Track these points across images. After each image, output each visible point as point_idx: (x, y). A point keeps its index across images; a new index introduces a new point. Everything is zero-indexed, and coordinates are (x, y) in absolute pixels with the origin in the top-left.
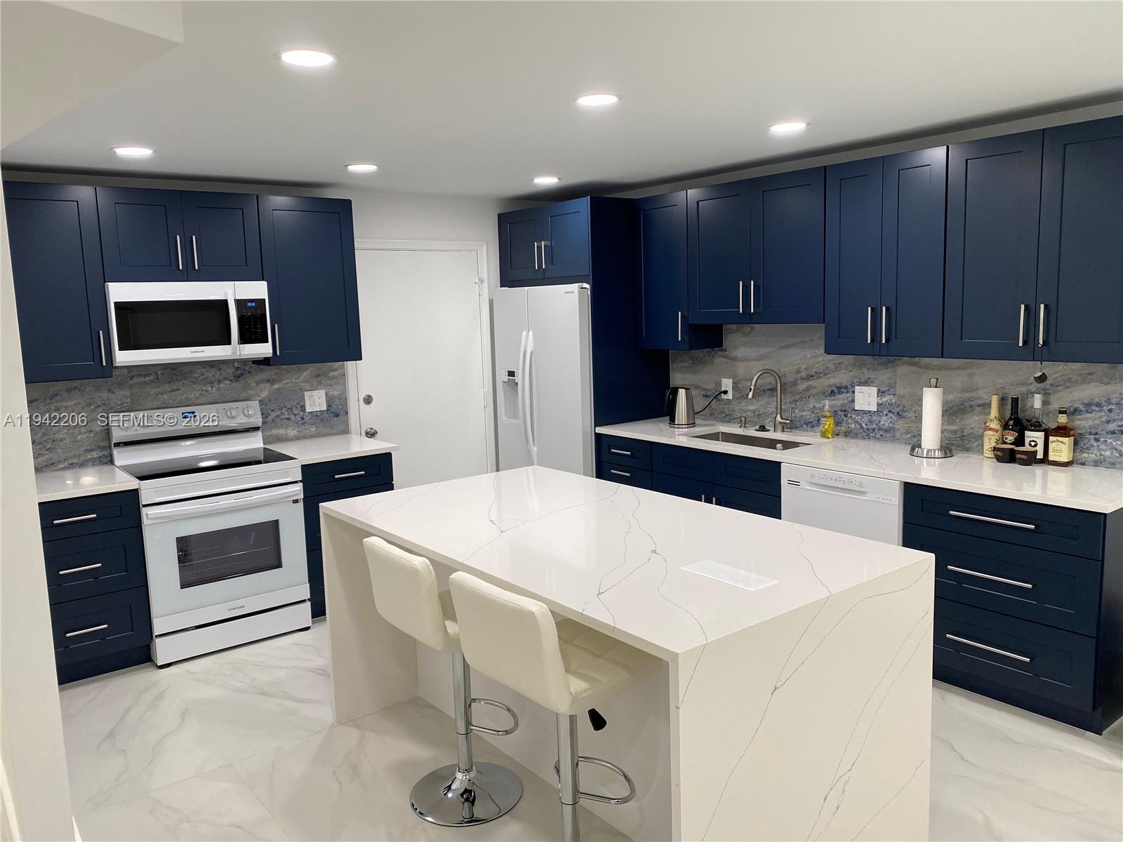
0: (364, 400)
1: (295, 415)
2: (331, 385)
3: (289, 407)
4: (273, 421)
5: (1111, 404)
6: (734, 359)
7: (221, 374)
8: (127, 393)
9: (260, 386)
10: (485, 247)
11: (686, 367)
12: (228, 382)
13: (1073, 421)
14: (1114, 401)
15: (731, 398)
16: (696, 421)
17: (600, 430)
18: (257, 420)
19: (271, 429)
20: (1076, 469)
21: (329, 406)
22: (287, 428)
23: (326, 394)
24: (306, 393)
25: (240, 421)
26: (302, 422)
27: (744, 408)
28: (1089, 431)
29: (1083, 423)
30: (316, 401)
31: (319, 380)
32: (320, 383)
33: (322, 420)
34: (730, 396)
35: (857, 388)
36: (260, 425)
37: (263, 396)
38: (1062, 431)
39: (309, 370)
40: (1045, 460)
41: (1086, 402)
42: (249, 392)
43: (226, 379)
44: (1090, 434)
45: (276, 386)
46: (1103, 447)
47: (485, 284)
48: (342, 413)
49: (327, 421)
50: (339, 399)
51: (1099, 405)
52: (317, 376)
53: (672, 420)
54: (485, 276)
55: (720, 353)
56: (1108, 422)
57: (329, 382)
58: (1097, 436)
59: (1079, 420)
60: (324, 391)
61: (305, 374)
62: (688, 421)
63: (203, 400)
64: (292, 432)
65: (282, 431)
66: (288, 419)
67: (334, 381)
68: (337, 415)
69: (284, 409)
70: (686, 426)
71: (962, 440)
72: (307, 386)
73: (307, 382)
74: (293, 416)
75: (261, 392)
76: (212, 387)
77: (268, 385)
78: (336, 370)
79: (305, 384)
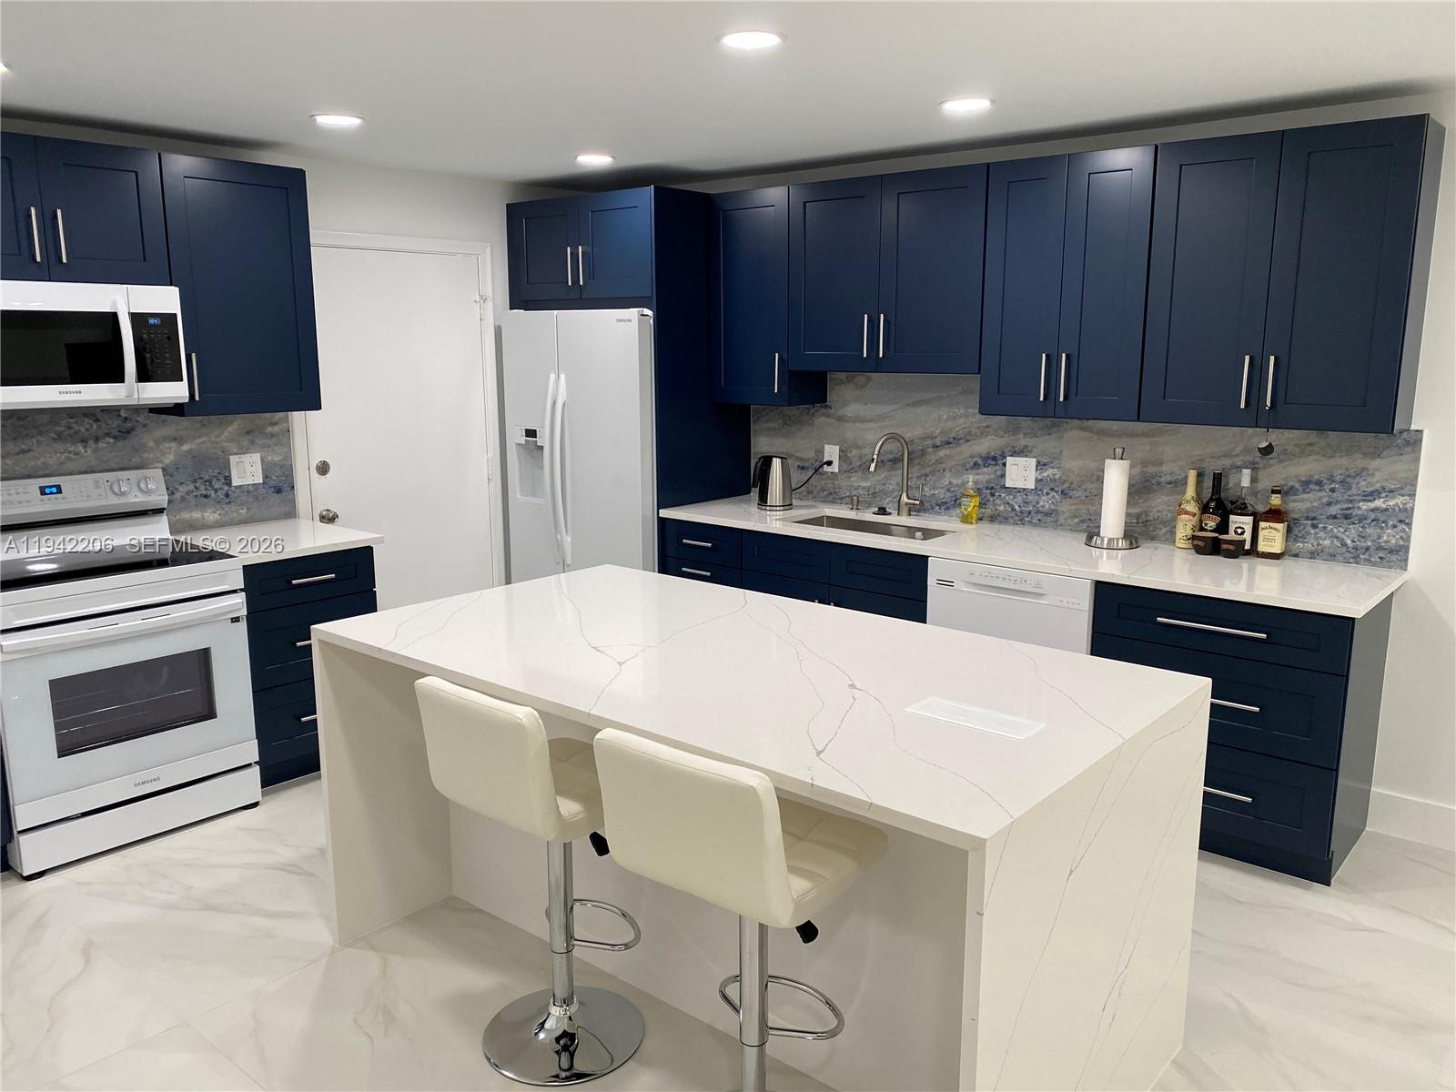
0: (318, 468)
1: (216, 491)
2: (269, 446)
3: (207, 477)
4: (183, 499)
5: (1333, 481)
6: (841, 419)
7: (99, 427)
9: (162, 447)
10: (488, 250)
11: (774, 429)
12: (112, 440)
13: (1287, 504)
14: (1338, 478)
15: (837, 471)
16: (794, 502)
17: (665, 513)
18: (161, 499)
19: (179, 511)
20: (1288, 562)
21: (266, 477)
22: (203, 508)
23: (262, 460)
24: (231, 457)
25: (136, 499)
26: (227, 501)
27: (855, 484)
28: (1305, 515)
29: (1297, 506)
30: (247, 470)
31: (251, 439)
32: (253, 442)
33: (256, 498)
34: (835, 468)
35: (1010, 460)
36: (165, 506)
37: (167, 461)
38: (1275, 515)
39: (236, 424)
40: (1253, 552)
41: (1303, 479)
42: (146, 455)
43: (107, 435)
44: (1307, 519)
45: (186, 447)
46: (1322, 534)
47: (490, 304)
48: (286, 488)
49: (263, 500)
50: (281, 467)
51: (1319, 483)
52: (248, 433)
53: (763, 499)
54: (489, 292)
55: (823, 410)
56: (1329, 504)
57: (267, 441)
58: (1315, 522)
59: (1294, 501)
60: (259, 454)
61: (230, 429)
62: (783, 502)
63: (71, 466)
64: (211, 516)
65: (196, 515)
66: (206, 496)
67: (274, 440)
68: (279, 491)
69: (199, 482)
70: (781, 508)
71: (1145, 526)
72: (233, 447)
73: (232, 441)
74: (213, 492)
75: (163, 455)
76: (85, 447)
77: (173, 445)
78: (276, 424)
79: (230, 444)
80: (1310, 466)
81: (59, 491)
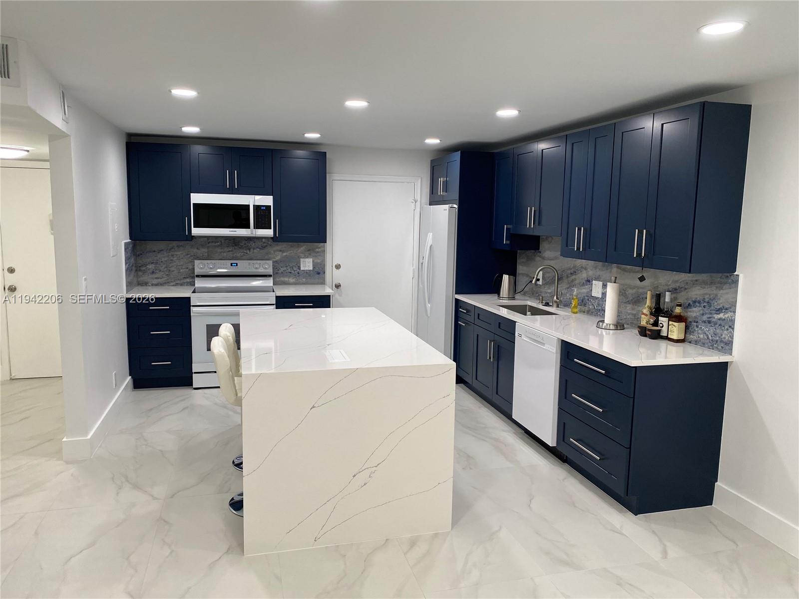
0: (336, 266)
1: (294, 271)
2: (316, 256)
3: (291, 266)
4: (282, 273)
5: (705, 302)
6: (543, 258)
7: (255, 245)
8: (206, 250)
9: (276, 253)
10: (420, 180)
11: (523, 262)
12: (259, 250)
13: (687, 312)
14: (707, 300)
18: (270, 271)
19: (280, 277)
20: (686, 345)
21: (314, 268)
22: (289, 277)
23: (313, 261)
24: (301, 259)
25: (261, 271)
26: (298, 275)
27: (546, 291)
28: (694, 320)
29: (693, 313)
30: (307, 264)
31: (309, 253)
32: (310, 254)
33: (310, 275)
34: (540, 283)
35: (594, 282)
36: (272, 274)
37: (276, 259)
38: (679, 319)
39: (303, 247)
40: (667, 338)
41: (694, 300)
42: (268, 256)
43: (257, 247)
44: (695, 322)
45: (285, 254)
46: (700, 331)
47: (418, 204)
48: (322, 273)
49: (312, 276)
50: (320, 265)
51: (699, 302)
52: (309, 250)
54: (418, 198)
55: (538, 254)
56: (703, 315)
57: (315, 254)
58: (698, 324)
59: (690, 312)
60: (312, 259)
61: (302, 249)
63: (244, 257)
64: (292, 280)
65: (286, 279)
67: (318, 254)
68: (319, 273)
69: (288, 267)
70: (505, 299)
71: (637, 320)
72: (302, 255)
73: (302, 253)
74: (293, 271)
75: (277, 256)
76: (250, 251)
77: (280, 253)
78: (320, 248)
79: (301, 254)
80: (696, 293)
81: (237, 265)
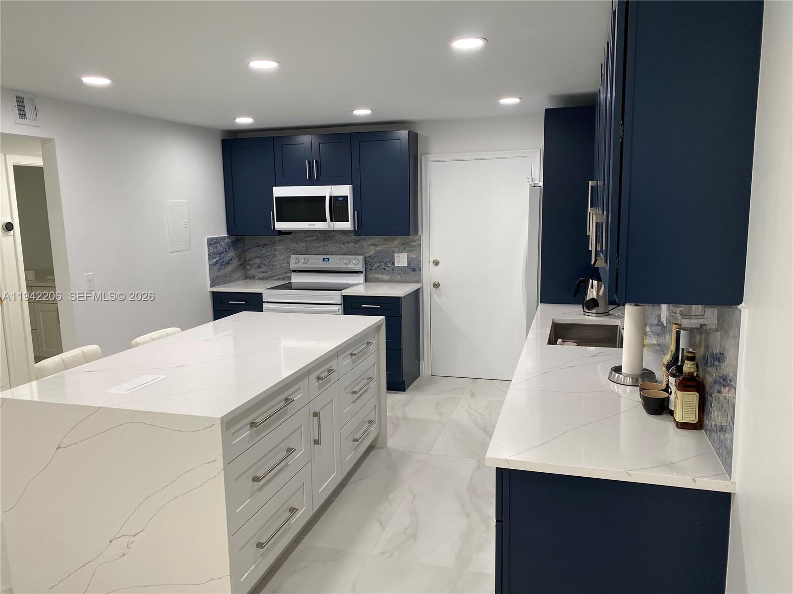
0: (433, 262)
1: (388, 267)
2: (411, 251)
3: (385, 262)
4: (376, 269)
7: (349, 239)
9: (369, 248)
18: (361, 267)
19: (373, 274)
21: (409, 264)
22: (383, 274)
23: (408, 256)
24: (395, 254)
25: (351, 267)
26: (392, 272)
30: (401, 260)
31: (404, 247)
32: (404, 249)
33: (404, 272)
36: (363, 271)
37: (371, 254)
39: (398, 240)
42: (364, 250)
45: (378, 248)
48: (417, 269)
49: (407, 273)
50: (416, 260)
52: (403, 244)
57: (410, 248)
60: (406, 254)
61: (396, 242)
63: (339, 252)
64: (386, 277)
66: (384, 269)
67: (414, 248)
68: (414, 270)
69: (382, 263)
72: (396, 250)
73: (397, 247)
75: (370, 251)
76: (344, 246)
77: (374, 247)
78: (415, 241)
79: (395, 249)
81: (328, 261)
